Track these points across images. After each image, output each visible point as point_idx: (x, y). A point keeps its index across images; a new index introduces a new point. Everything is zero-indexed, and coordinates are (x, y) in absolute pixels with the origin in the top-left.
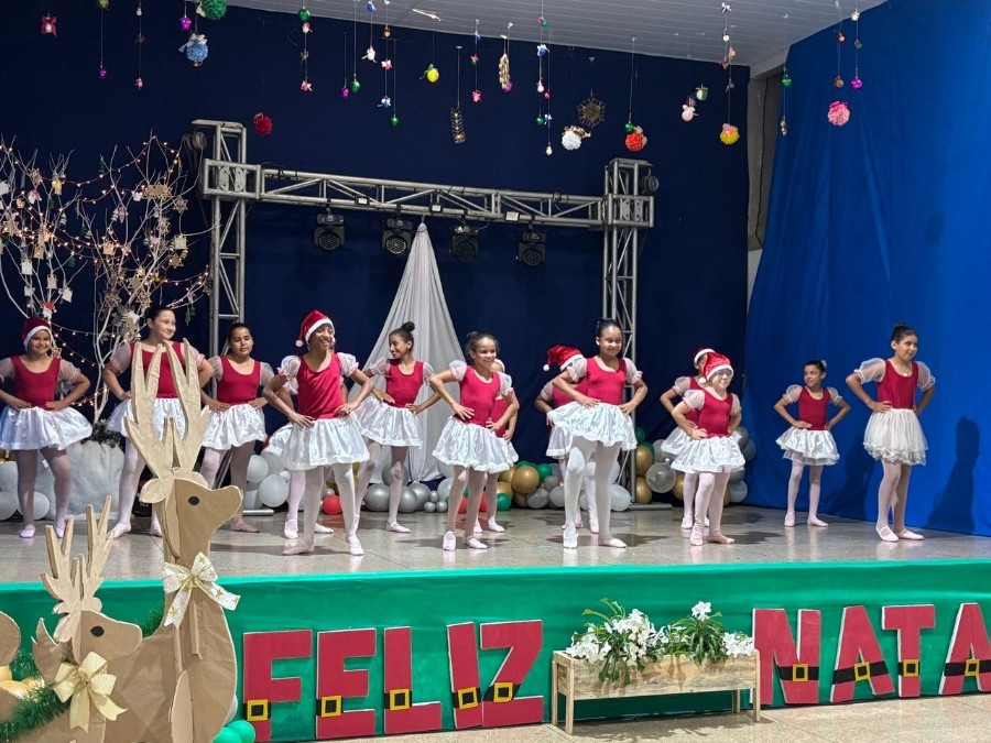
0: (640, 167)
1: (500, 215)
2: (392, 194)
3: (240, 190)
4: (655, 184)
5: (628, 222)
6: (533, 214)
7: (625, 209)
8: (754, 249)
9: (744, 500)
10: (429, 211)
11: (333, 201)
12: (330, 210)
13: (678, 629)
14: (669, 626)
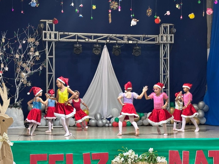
0: (170, 26)
1: (127, 42)
2: (95, 37)
3: (53, 39)
4: (175, 30)
5: (166, 42)
6: (137, 41)
7: (165, 38)
8: (209, 48)
9: (205, 123)
10: (106, 42)
11: (79, 40)
12: (78, 43)
13: (145, 155)
14: (142, 154)
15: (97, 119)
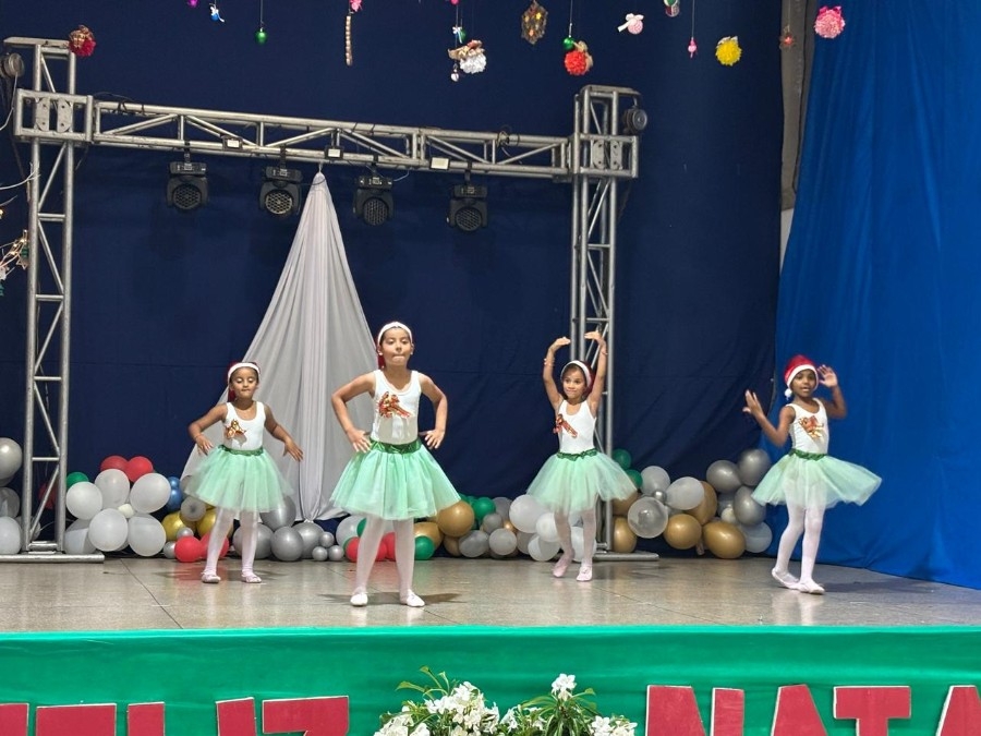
0: (621, 97)
1: (424, 162)
2: (274, 134)
3: (65, 130)
4: (642, 119)
5: (601, 171)
6: (471, 160)
7: (597, 154)
8: (789, 208)
9: (767, 550)
10: (326, 156)
11: (193, 143)
12: (188, 155)
13: (532, 710)
14: (519, 707)
15: (274, 526)
